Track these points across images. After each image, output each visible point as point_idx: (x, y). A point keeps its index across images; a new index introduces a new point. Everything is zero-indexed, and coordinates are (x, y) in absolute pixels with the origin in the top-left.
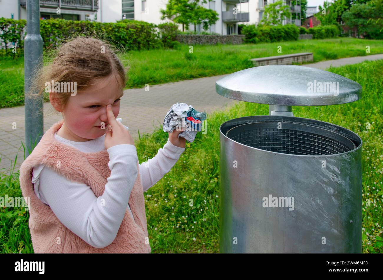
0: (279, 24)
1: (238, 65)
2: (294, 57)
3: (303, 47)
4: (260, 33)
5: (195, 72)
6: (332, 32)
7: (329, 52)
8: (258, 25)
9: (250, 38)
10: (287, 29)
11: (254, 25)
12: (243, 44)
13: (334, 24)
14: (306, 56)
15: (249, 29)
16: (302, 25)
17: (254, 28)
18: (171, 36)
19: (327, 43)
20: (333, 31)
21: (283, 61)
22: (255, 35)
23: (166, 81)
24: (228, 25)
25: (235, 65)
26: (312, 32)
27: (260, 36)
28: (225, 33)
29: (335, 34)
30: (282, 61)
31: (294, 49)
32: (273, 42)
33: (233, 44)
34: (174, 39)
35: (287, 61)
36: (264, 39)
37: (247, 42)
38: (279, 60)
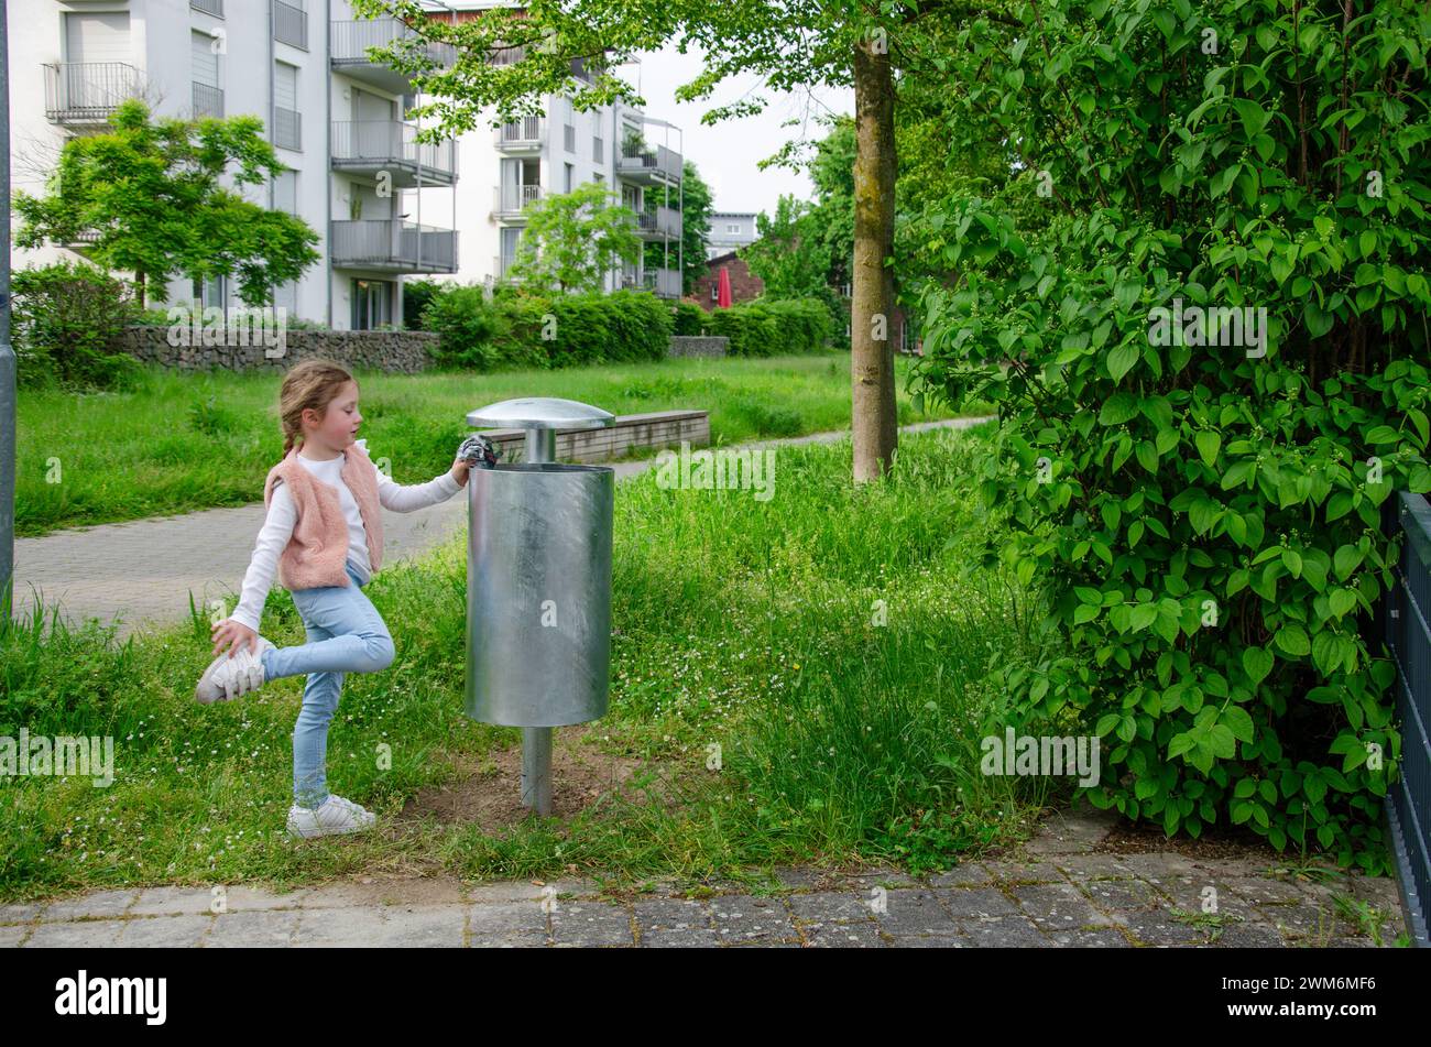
0: (587, 287)
1: (417, 454)
2: (635, 425)
3: (678, 390)
4: (506, 327)
5: (252, 479)
6: (808, 331)
7: (771, 410)
8: (496, 292)
9: (460, 348)
10: (619, 313)
11: (479, 290)
12: (428, 371)
13: (815, 293)
14: (683, 423)
15: (457, 308)
16: (687, 291)
17: (480, 302)
18: (101, 330)
19: (777, 372)
20: (812, 325)
21: (592, 442)
22: (483, 334)
23: (137, 513)
24: (355, 283)
25: (408, 455)
26: (726, 325)
27: (506, 339)
28: (343, 322)
29: (818, 335)
30: (587, 440)
31: (641, 395)
32: (560, 366)
33: (386, 373)
34: (113, 346)
35: (609, 440)
36: (522, 353)
37: (446, 365)
38: (577, 437)
